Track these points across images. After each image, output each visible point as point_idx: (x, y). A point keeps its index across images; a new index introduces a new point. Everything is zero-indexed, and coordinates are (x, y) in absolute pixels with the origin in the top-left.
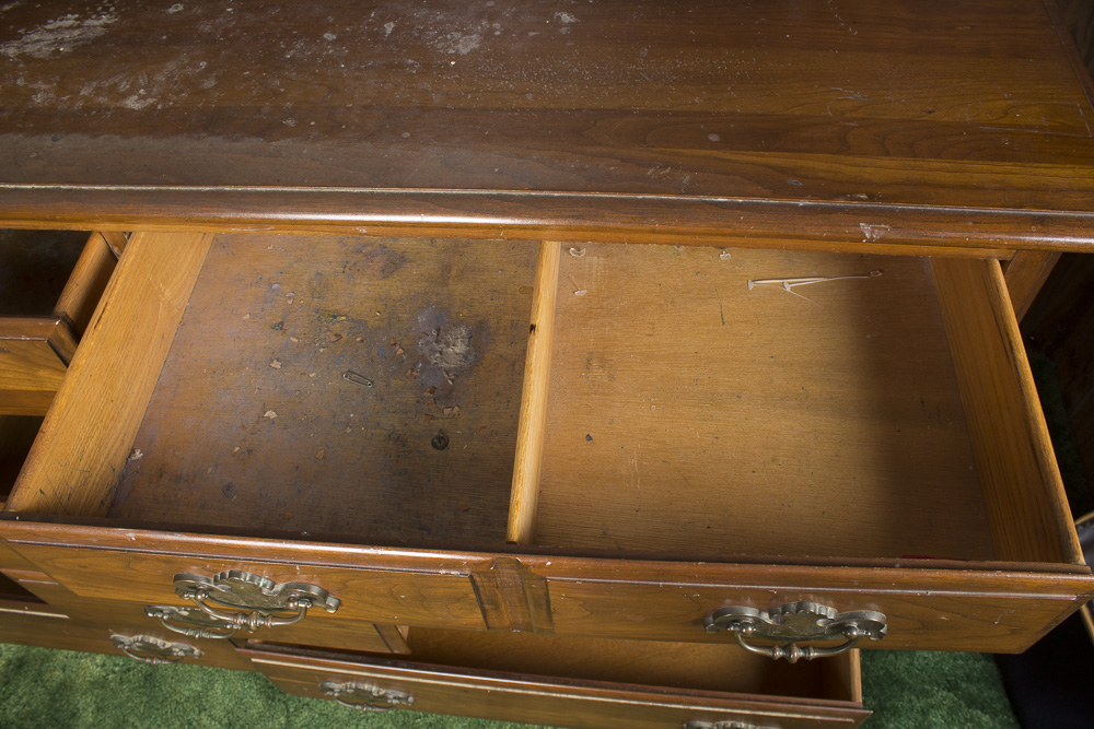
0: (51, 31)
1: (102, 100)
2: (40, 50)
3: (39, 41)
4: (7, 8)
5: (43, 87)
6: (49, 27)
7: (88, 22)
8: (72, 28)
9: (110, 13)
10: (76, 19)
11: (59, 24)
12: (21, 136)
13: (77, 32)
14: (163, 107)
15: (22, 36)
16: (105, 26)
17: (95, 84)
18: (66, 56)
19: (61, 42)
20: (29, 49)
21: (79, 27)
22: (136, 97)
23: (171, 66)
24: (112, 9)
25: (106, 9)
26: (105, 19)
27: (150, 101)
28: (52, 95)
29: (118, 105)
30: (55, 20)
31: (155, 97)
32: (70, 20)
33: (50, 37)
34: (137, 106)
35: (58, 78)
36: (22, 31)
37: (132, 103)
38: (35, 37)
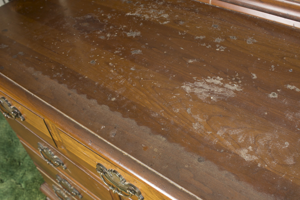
0: (208, 84)
1: (228, 143)
2: (201, 94)
3: (202, 88)
4: (190, 61)
5: (200, 120)
6: (208, 81)
7: (227, 86)
8: (218, 85)
9: (238, 84)
10: (221, 81)
11: (213, 81)
12: (183, 148)
13: (221, 90)
14: (261, 167)
15: (194, 81)
16: (235, 91)
17: (225, 129)
18: (213, 104)
19: (212, 93)
20: (197, 91)
21: (222, 87)
22: (246, 151)
23: (268, 136)
24: (240, 82)
25: (237, 80)
26: (235, 87)
27: (255, 158)
28: (202, 127)
29: (236, 151)
30: (211, 78)
31: (257, 155)
32: (218, 81)
33: (207, 87)
34: (247, 158)
35: (207, 117)
36: (195, 78)
37: (244, 154)
38: (200, 84)
